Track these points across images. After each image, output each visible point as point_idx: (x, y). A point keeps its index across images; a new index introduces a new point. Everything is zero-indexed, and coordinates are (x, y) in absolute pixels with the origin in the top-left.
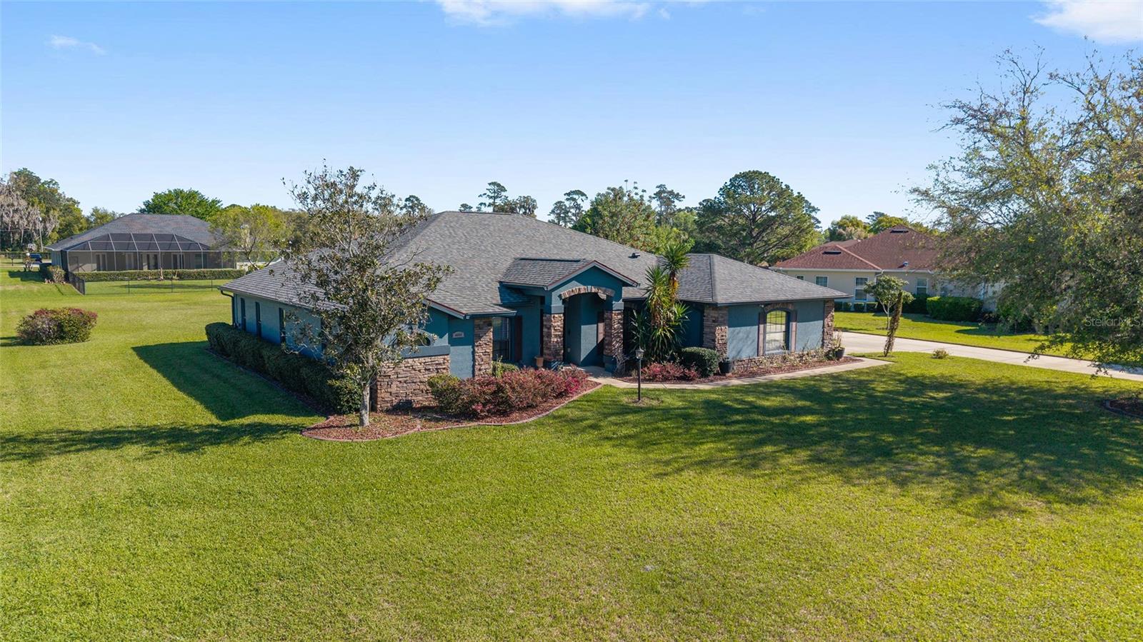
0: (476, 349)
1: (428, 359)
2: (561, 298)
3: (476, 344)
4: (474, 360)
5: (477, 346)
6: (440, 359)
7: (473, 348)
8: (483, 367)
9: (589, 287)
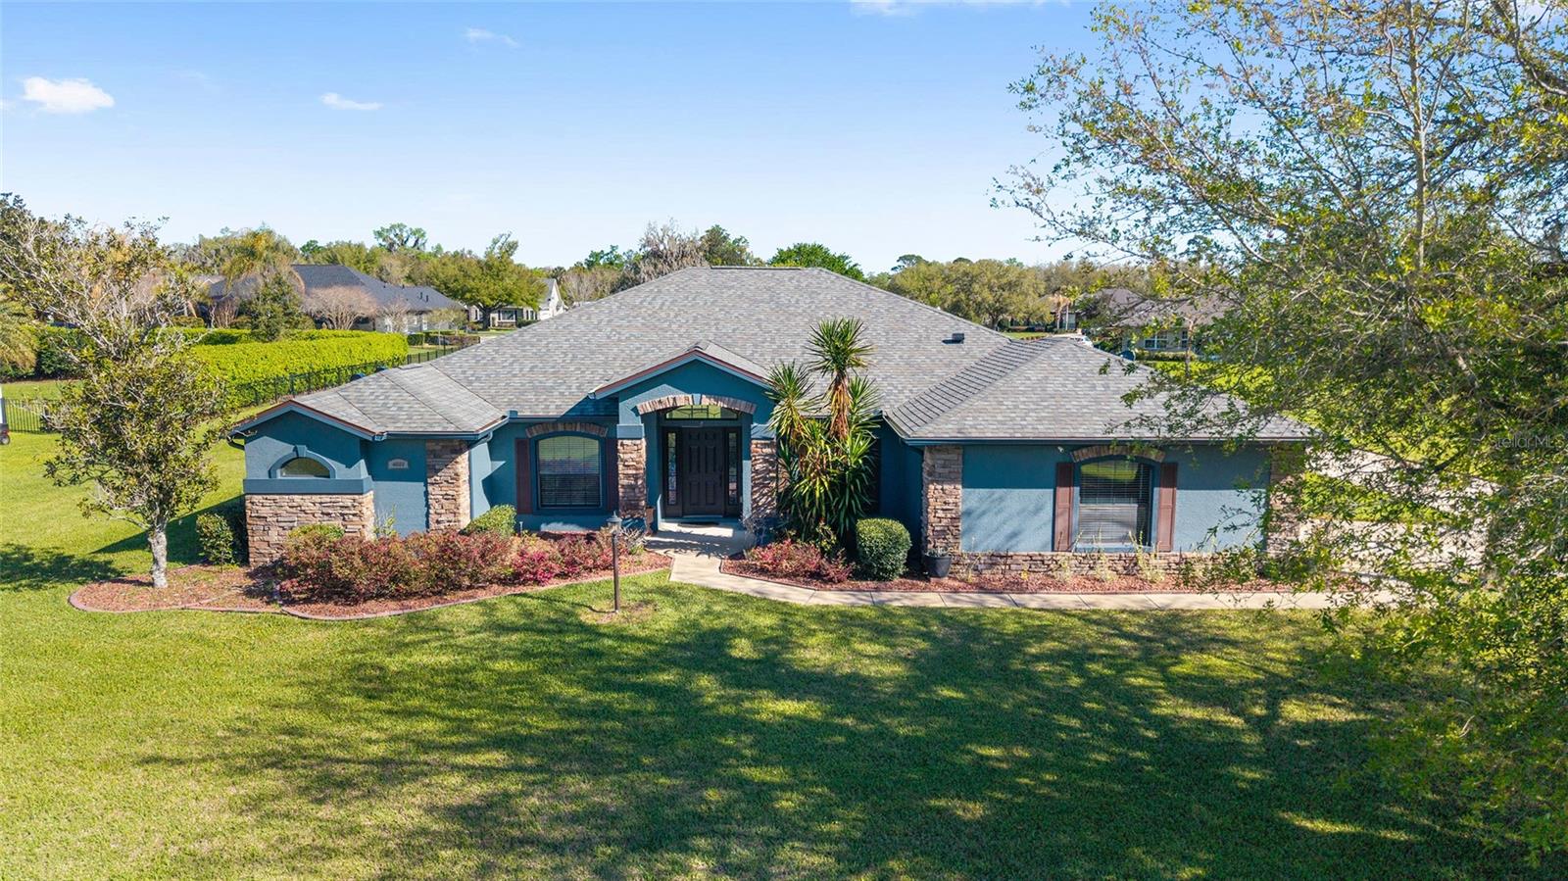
0: (430, 488)
1: (326, 498)
2: (637, 414)
3: (429, 481)
4: (428, 506)
5: (433, 484)
6: (347, 500)
7: (426, 485)
8: (443, 518)
9: (697, 396)
